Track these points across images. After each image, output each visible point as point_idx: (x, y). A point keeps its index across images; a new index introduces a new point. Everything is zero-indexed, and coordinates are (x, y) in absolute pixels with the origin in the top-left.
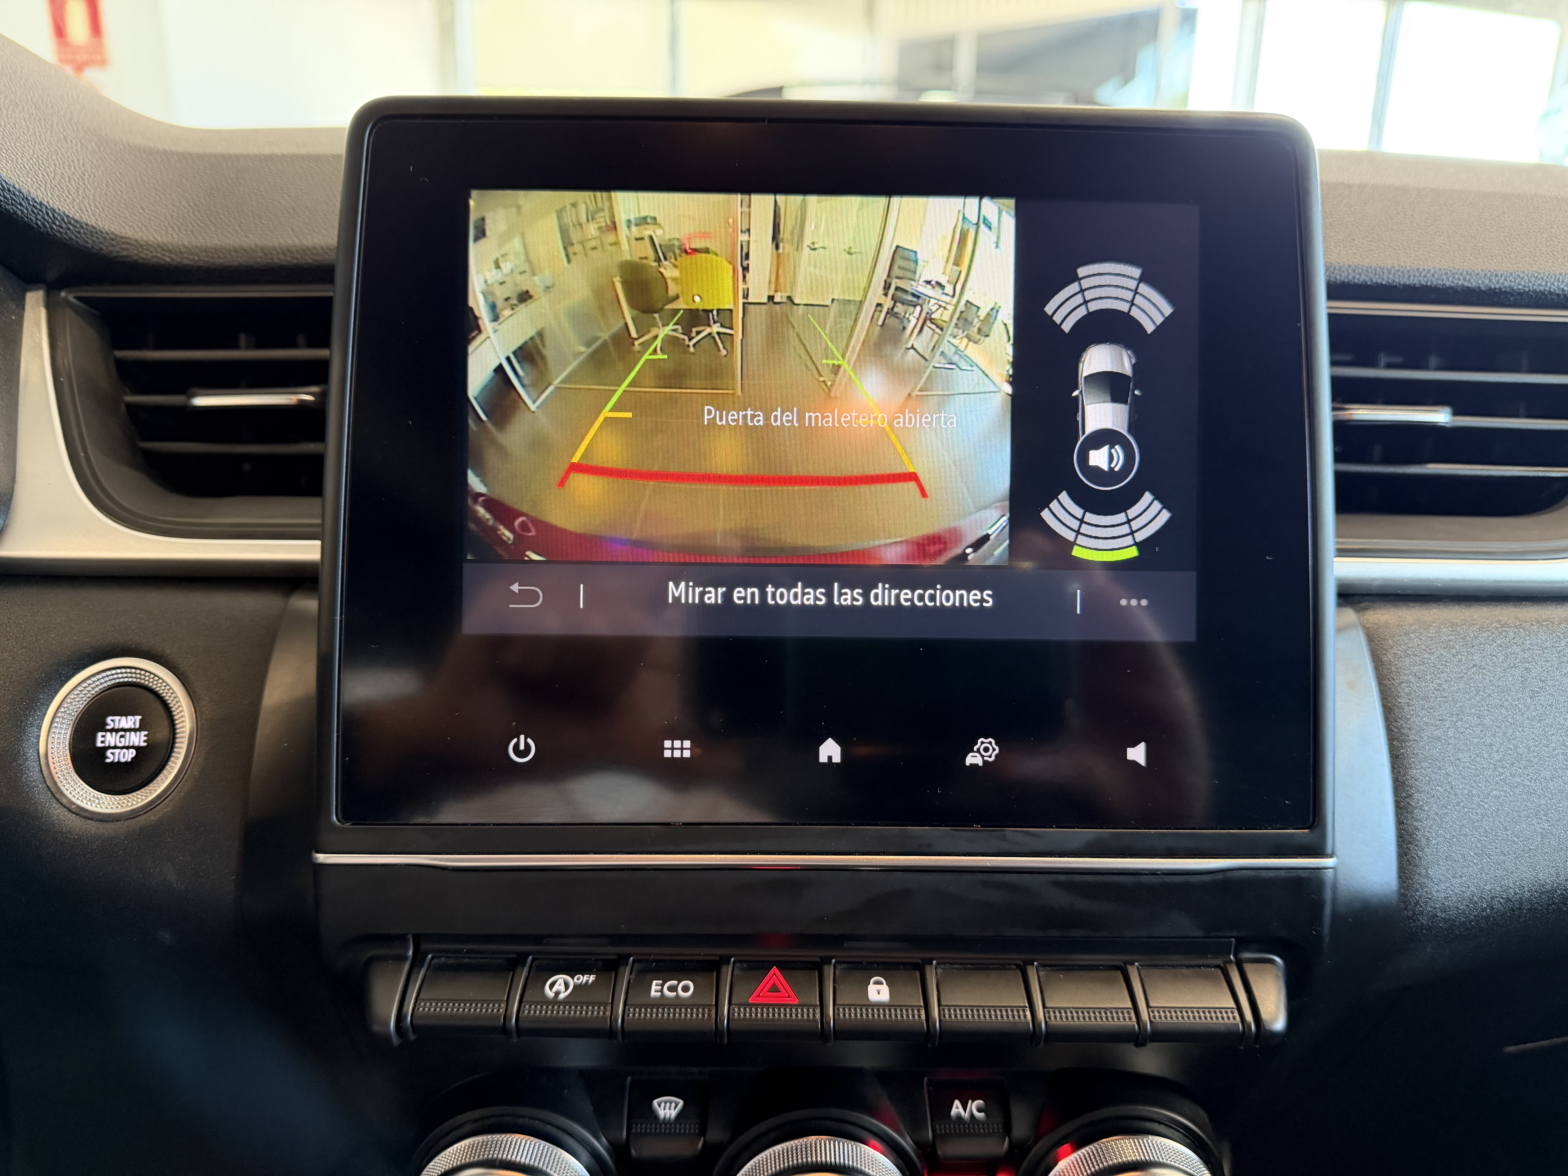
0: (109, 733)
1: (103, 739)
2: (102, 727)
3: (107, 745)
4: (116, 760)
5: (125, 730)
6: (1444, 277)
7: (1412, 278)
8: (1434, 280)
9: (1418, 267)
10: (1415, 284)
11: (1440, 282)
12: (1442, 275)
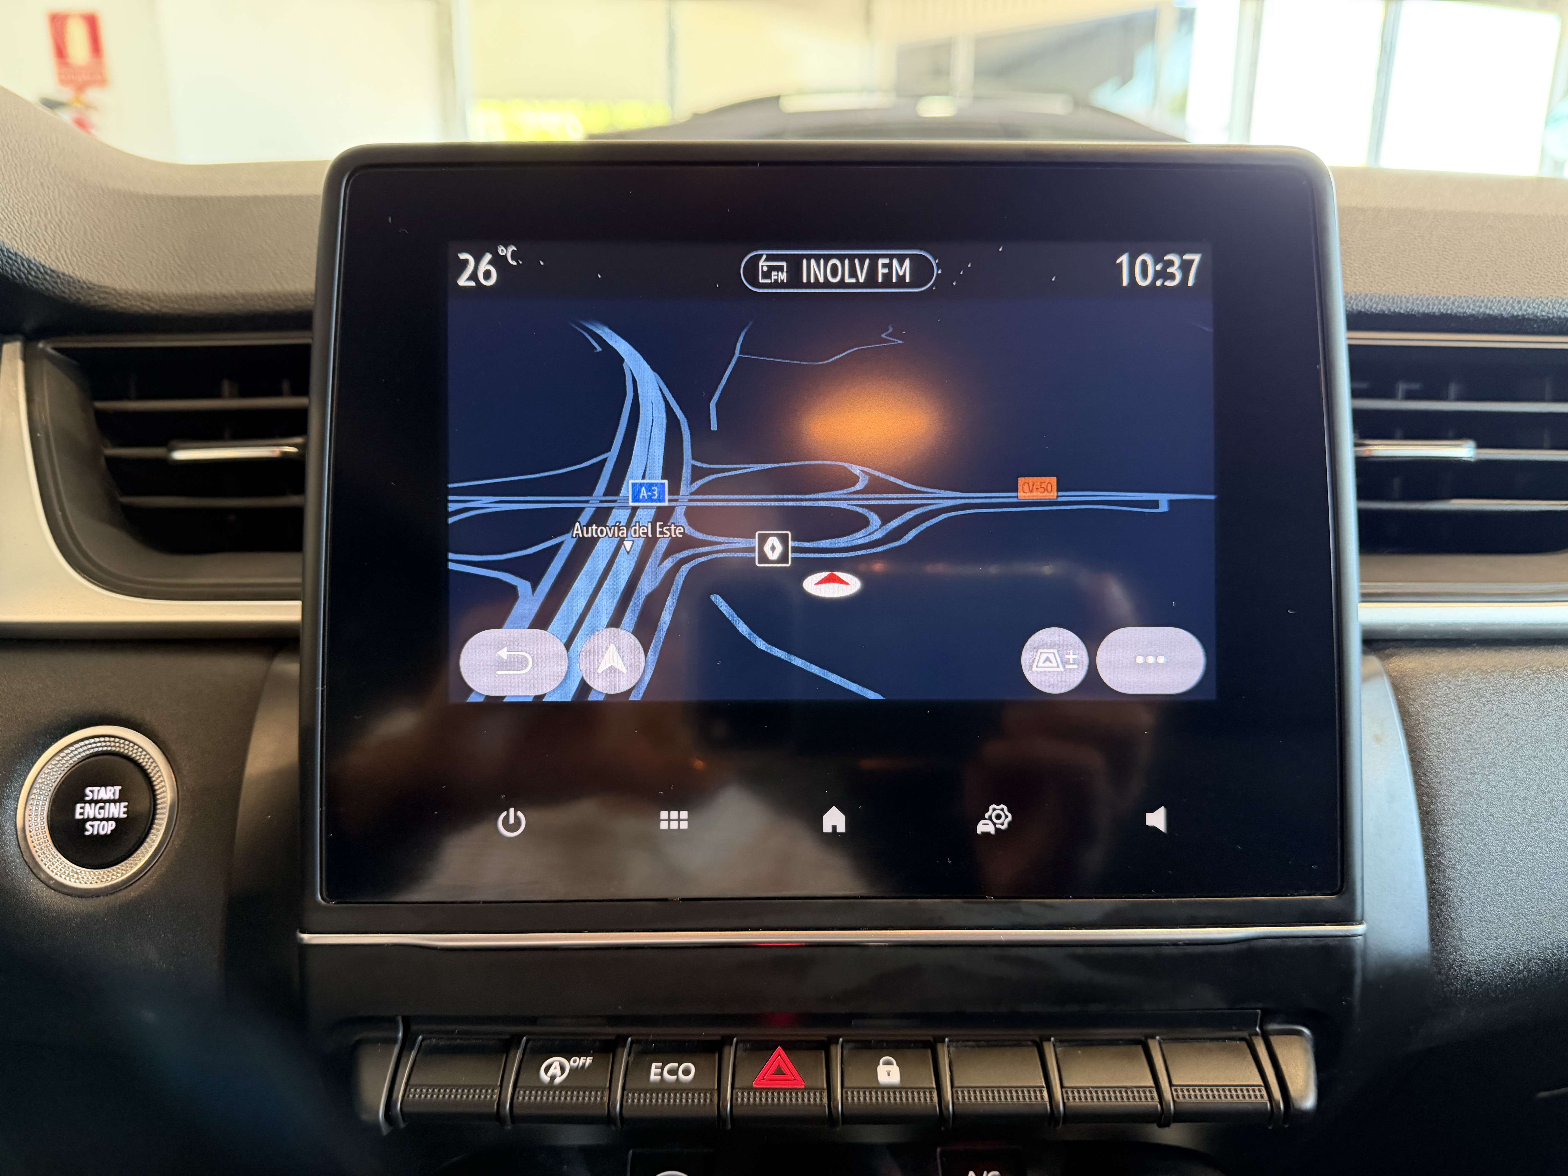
0: (87, 805)
1: (82, 811)
2: (82, 799)
3: (86, 817)
4: (95, 833)
5: (105, 802)
6: (1464, 305)
7: (1431, 307)
8: (1454, 307)
9: (1438, 295)
10: (1434, 313)
11: (1460, 310)
12: (1462, 303)
